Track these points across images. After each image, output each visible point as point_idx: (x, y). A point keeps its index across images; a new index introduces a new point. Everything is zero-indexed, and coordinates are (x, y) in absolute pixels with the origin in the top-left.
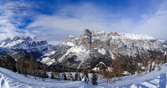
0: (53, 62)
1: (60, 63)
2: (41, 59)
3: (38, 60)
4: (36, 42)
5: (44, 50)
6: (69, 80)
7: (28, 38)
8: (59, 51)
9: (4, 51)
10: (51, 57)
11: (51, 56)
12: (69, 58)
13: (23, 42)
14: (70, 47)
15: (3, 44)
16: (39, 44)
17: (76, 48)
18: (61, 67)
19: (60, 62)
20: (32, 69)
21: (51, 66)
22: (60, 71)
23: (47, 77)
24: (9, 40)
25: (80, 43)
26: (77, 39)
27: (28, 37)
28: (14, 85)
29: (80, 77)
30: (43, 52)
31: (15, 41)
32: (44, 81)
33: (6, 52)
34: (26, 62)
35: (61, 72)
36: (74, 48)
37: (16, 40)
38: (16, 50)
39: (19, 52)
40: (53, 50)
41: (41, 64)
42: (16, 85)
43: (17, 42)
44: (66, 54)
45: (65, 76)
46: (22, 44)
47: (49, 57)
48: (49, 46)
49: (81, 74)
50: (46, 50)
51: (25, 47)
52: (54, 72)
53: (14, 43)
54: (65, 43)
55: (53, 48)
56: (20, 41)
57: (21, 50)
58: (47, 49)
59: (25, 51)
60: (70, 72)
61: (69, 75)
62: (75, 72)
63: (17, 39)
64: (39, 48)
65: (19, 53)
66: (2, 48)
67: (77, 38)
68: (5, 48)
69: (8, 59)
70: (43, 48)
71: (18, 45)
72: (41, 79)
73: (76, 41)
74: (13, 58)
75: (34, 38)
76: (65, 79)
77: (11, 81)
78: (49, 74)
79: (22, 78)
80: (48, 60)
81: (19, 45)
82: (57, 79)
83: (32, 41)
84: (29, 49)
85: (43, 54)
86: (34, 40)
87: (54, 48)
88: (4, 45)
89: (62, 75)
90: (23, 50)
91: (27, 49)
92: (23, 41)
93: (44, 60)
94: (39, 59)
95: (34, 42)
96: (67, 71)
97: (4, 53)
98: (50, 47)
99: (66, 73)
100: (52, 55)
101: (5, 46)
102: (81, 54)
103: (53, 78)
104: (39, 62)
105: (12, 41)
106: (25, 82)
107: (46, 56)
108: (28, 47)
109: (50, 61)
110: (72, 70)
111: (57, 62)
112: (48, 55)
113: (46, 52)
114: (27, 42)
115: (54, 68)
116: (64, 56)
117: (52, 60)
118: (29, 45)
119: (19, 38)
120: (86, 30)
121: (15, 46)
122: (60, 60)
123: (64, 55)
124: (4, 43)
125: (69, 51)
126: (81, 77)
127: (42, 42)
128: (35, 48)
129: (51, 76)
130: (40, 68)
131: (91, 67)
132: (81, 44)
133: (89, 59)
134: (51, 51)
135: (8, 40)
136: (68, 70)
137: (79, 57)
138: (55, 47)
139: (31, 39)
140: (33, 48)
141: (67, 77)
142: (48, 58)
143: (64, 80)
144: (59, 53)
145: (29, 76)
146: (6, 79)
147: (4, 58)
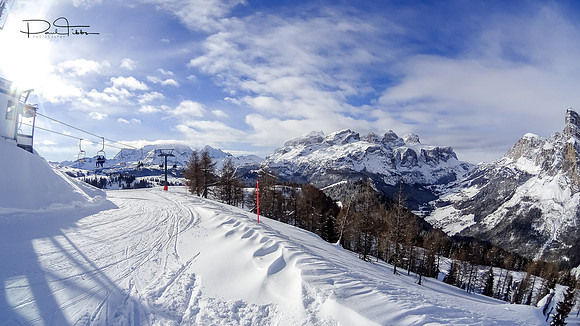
0: (465, 227)
1: (486, 233)
2: (429, 210)
3: (419, 214)
4: (419, 153)
5: (444, 181)
6: (498, 296)
7: (391, 137)
8: (493, 188)
9: (297, 174)
10: (464, 206)
11: (464, 203)
12: (518, 216)
13: (370, 150)
14: (526, 177)
15: (295, 151)
16: (428, 159)
17: (543, 180)
18: (489, 246)
19: (490, 228)
20: (392, 238)
21: (457, 237)
22: (483, 259)
23: (434, 274)
24: (320, 140)
25: (556, 163)
26: (548, 146)
27: (390, 135)
28: (324, 280)
29: (531, 294)
30: (439, 188)
31: (344, 143)
32: (419, 283)
33: (305, 178)
34: (376, 215)
35: (484, 263)
36: (538, 180)
37: (346, 142)
38: (344, 174)
39: (356, 179)
40: (473, 184)
41: (428, 227)
42: (331, 282)
43: (350, 149)
44: (512, 203)
45: (490, 281)
46: (368, 156)
47: (456, 205)
48: (461, 169)
49: (538, 284)
50: (448, 179)
51: (377, 165)
52: (462, 261)
53: (340, 151)
54: (511, 161)
55: (475, 176)
56: (362, 146)
57: (364, 173)
58: (453, 177)
59: (378, 178)
60: (509, 269)
61: (503, 279)
62: (523, 270)
63: (349, 137)
64: (427, 172)
65: (356, 183)
66: (289, 163)
67: (547, 143)
68: (303, 166)
69: (310, 199)
70: (440, 175)
71: (354, 158)
72: (412, 278)
73: (544, 153)
74: (329, 198)
75: (410, 139)
76: (488, 291)
77: (315, 268)
78: (444, 265)
79: (355, 263)
80: (452, 217)
81: (356, 159)
82: (464, 288)
83: (404, 149)
84: (392, 173)
85: (438, 192)
86: (412, 145)
87: (478, 177)
88: (300, 155)
89: (484, 276)
90: (372, 175)
91: (387, 173)
92: (373, 145)
93: (438, 216)
94: (424, 209)
95: (410, 152)
96: (500, 265)
97: (297, 178)
98: (464, 172)
99: (496, 270)
100: (468, 201)
101: (304, 160)
102: (557, 206)
103: (450, 279)
104: (421, 220)
105: (331, 143)
106: (366, 278)
107: (448, 203)
108: (388, 167)
109: (457, 221)
110: (518, 261)
111: (481, 228)
112: (454, 197)
113: (451, 187)
114: (385, 149)
115: (467, 245)
116: (503, 210)
117: (465, 218)
118: (393, 161)
119: (357, 137)
120: (572, 113)
121: (342, 159)
122: (491, 221)
123: (506, 205)
124: (301, 148)
125: (520, 191)
126: (534, 295)
127: (438, 153)
128: (413, 173)
129: (447, 273)
130: (419, 241)
131: (572, 260)
132: (558, 167)
133: (573, 228)
134: (464, 186)
135: (315, 142)
136: (506, 262)
137: (548, 215)
138: (478, 174)
139: (402, 140)
140: (405, 169)
141: (495, 283)
142: (451, 209)
143: (483, 294)
144: (490, 196)
145: (374, 259)
146: (297, 258)
147: (294, 194)
